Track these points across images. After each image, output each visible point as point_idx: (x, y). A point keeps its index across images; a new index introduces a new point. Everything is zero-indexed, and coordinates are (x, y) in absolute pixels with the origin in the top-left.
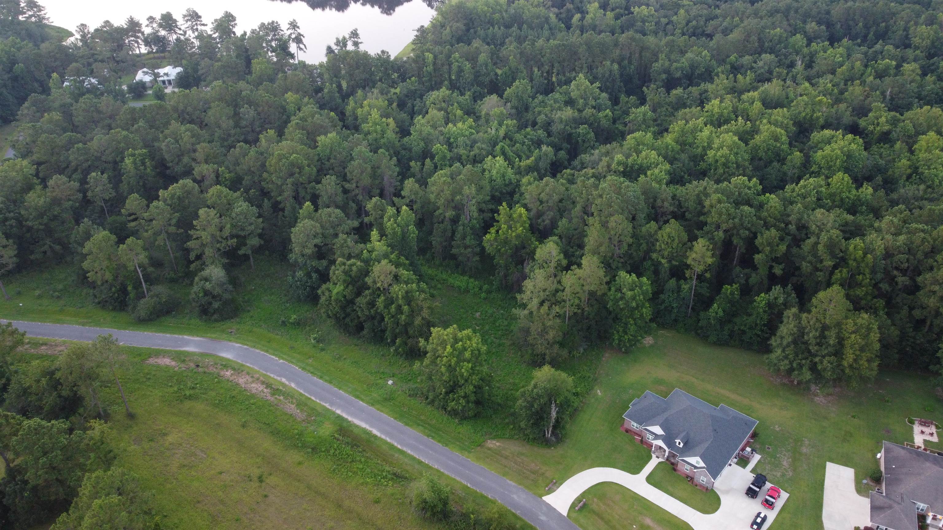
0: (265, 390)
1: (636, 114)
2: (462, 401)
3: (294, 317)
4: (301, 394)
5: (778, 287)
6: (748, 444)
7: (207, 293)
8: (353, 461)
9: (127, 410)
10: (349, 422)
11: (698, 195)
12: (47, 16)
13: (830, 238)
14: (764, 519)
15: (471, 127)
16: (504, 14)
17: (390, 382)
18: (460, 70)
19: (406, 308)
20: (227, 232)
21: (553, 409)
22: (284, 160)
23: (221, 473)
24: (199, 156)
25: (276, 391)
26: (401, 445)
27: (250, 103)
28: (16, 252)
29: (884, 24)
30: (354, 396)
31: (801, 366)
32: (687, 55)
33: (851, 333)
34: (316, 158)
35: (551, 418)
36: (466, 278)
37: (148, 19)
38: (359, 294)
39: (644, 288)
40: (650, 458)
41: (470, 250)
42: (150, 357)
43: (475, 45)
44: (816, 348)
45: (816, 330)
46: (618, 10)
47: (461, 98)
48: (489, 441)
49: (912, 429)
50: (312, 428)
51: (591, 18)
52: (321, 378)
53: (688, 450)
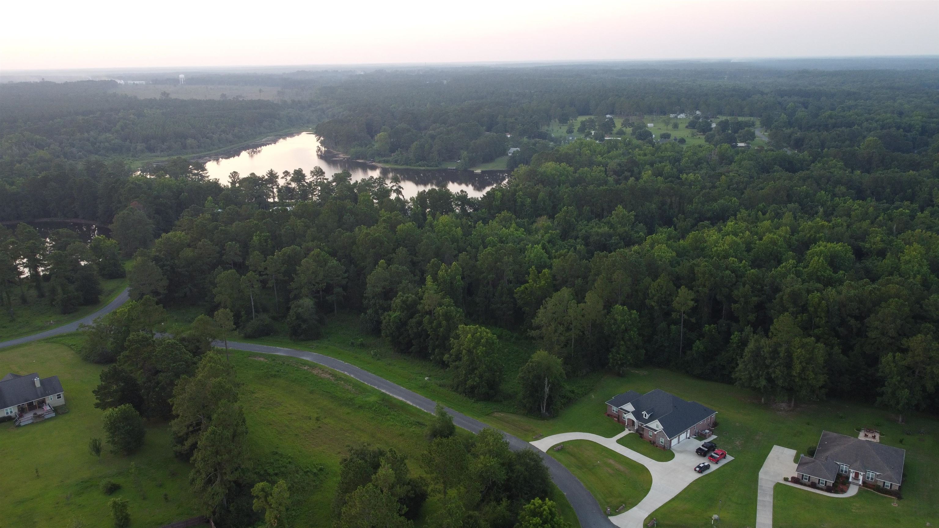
0: (331, 378)
2: (477, 379)
3: (360, 340)
4: (357, 381)
5: (749, 327)
6: (708, 428)
7: (298, 317)
8: (388, 415)
10: (390, 396)
11: (692, 267)
12: (207, 175)
13: (794, 292)
14: (708, 467)
15: (522, 233)
16: (570, 177)
18: (523, 204)
19: (444, 322)
20: (320, 277)
21: (546, 385)
22: (369, 237)
23: (290, 414)
25: (338, 378)
26: (427, 410)
27: (352, 213)
28: (167, 285)
30: (396, 384)
31: (758, 376)
32: (718, 202)
33: (798, 349)
34: (395, 239)
35: (544, 392)
37: (284, 173)
38: (411, 317)
39: (633, 316)
40: (624, 430)
41: (505, 305)
42: (249, 356)
43: (536, 189)
44: (770, 361)
45: (770, 347)
46: (670, 179)
47: (518, 220)
48: (496, 413)
49: (858, 434)
50: (361, 397)
52: (374, 373)
53: (651, 419)
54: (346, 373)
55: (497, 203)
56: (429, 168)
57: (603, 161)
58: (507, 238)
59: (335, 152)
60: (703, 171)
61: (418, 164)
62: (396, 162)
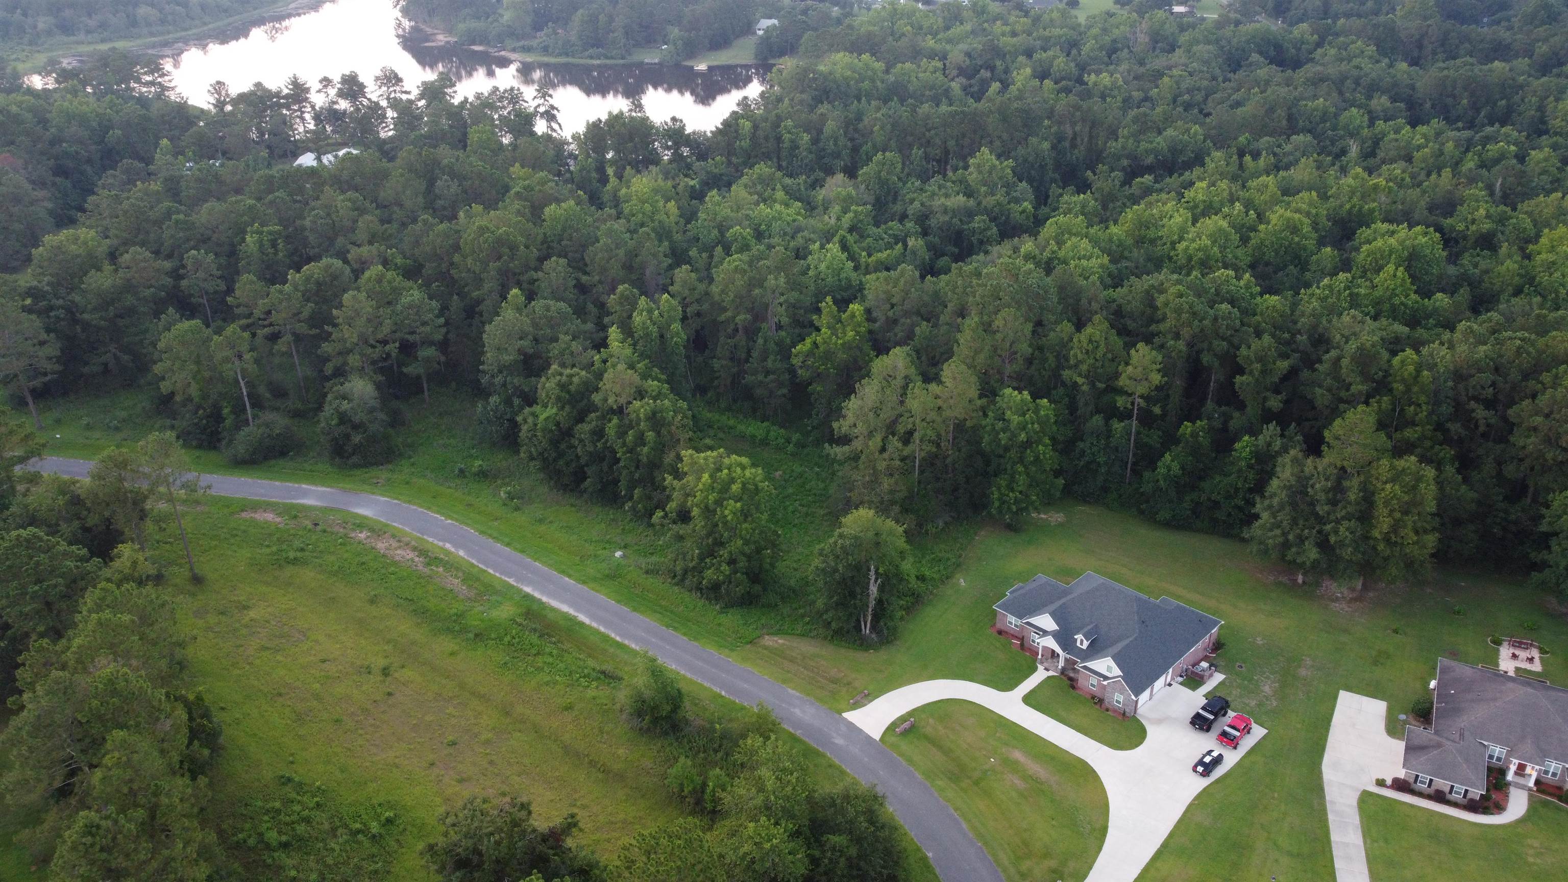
0: (417, 559)
1: (1069, 204)
2: (725, 567)
3: (477, 463)
4: (473, 565)
5: (1272, 426)
6: (1205, 658)
7: (343, 418)
8: (538, 654)
9: (191, 569)
10: (543, 603)
11: (1147, 292)
12: (172, 85)
13: (1361, 348)
14: (1218, 760)
15: (799, 214)
16: (879, 83)
17: (618, 554)
18: (795, 146)
19: (650, 435)
20: (386, 329)
21: (872, 581)
22: (486, 235)
23: (324, 661)
24: (361, 235)
25: (431, 559)
26: (620, 635)
27: (453, 175)
28: (58, 353)
29: (1504, 102)
30: (556, 570)
31: (1301, 540)
32: (1165, 133)
33: (1386, 483)
34: (540, 237)
35: (868, 595)
36: (765, 424)
37: (321, 82)
38: (581, 419)
39: (1042, 413)
40: (1035, 669)
41: (772, 377)
42: (242, 511)
43: (819, 112)
44: (1326, 508)
45: (1327, 479)
46: (1064, 83)
47: (788, 181)
48: (767, 637)
49: (1497, 653)
50: (481, 608)
51: (1018, 90)
52: (508, 545)
53: (1095, 650)
54: (448, 546)
55: (743, 143)
56: (608, 62)
57: (938, 47)
58: (769, 226)
59: (429, 30)
60: (1124, 67)
61: (587, 53)
62: (545, 50)
